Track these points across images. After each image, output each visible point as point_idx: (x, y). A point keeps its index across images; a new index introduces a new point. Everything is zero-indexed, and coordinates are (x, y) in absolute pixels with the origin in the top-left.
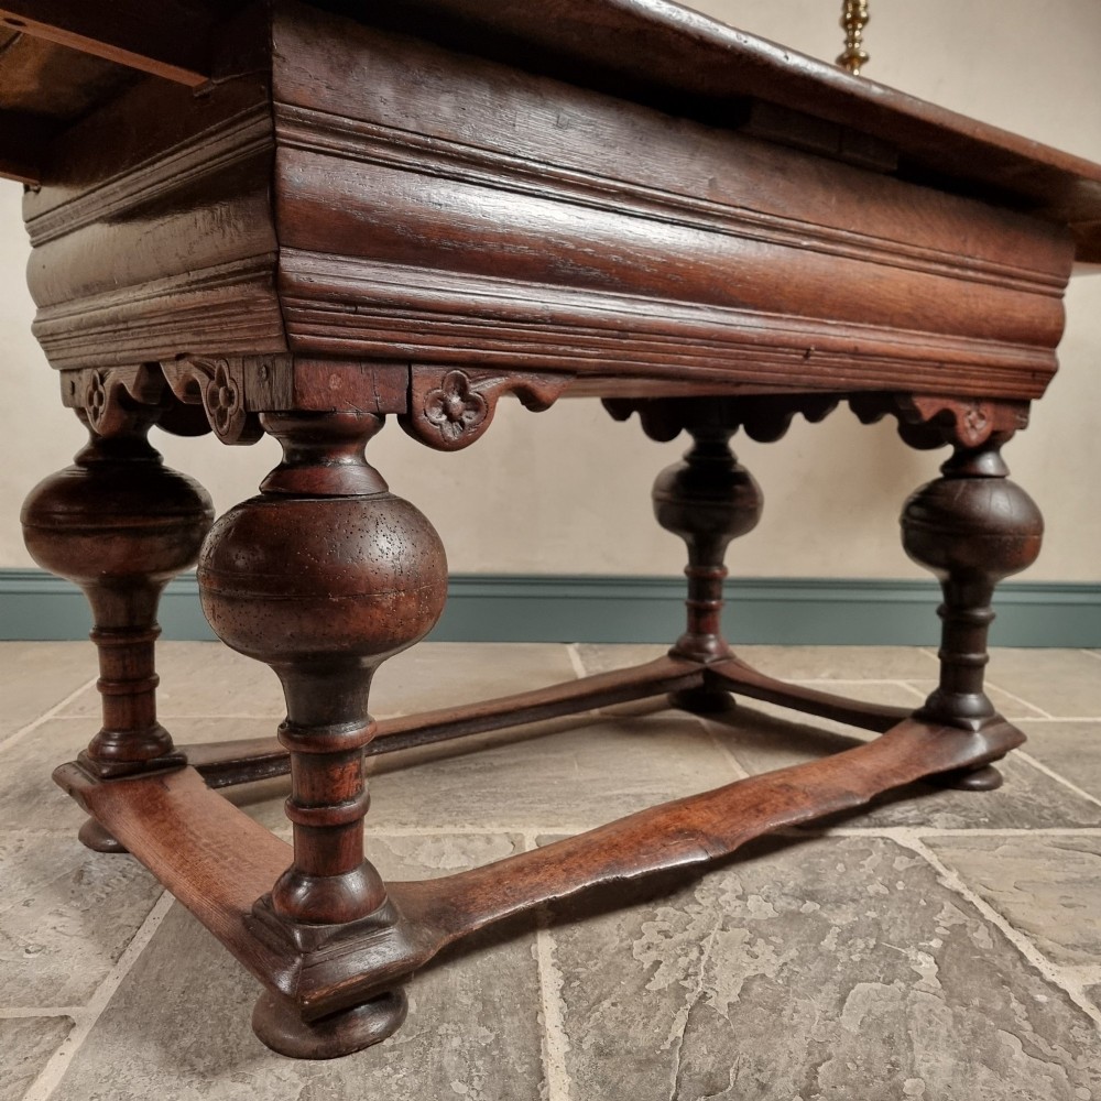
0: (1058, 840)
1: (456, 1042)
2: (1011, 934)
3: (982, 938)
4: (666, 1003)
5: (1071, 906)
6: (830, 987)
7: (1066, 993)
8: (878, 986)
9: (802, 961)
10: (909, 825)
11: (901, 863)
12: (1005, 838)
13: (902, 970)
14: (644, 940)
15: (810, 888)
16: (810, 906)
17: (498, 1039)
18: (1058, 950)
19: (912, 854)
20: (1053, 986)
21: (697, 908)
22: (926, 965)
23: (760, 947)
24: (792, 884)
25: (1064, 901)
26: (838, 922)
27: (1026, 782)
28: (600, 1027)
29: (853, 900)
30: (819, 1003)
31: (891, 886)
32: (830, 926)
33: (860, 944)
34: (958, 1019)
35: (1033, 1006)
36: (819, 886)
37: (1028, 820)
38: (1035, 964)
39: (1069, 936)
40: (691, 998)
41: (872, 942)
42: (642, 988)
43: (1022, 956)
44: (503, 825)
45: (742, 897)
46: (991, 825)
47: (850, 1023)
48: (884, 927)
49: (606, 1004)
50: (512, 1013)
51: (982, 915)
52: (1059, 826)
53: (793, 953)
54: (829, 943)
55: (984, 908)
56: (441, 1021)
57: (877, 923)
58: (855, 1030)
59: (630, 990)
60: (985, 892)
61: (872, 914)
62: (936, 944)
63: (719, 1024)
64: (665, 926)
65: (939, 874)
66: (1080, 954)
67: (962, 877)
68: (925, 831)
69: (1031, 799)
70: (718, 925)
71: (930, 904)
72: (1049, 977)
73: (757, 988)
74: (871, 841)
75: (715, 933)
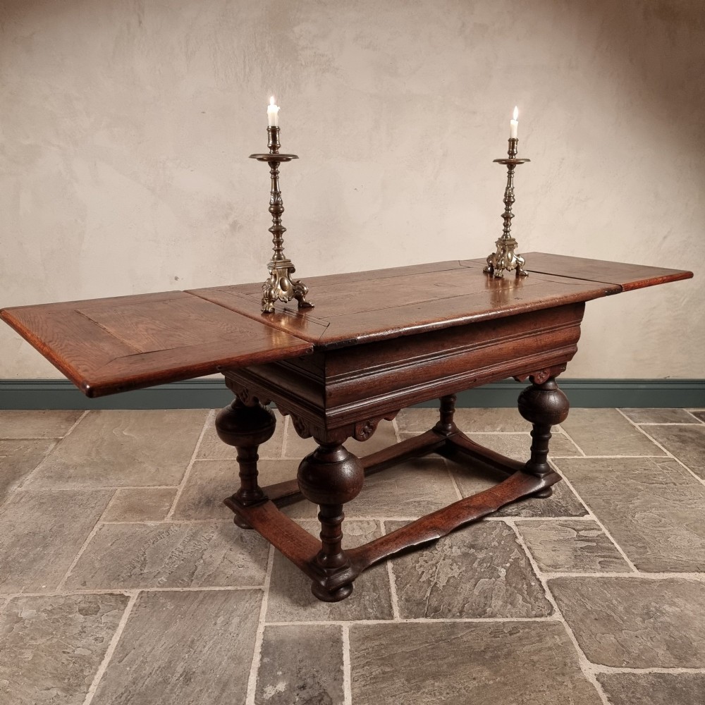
0: (561, 522)
1: (367, 597)
2: (532, 561)
3: (523, 563)
4: (425, 585)
5: (555, 550)
6: (473, 580)
7: (541, 582)
8: (487, 580)
9: (466, 571)
10: (512, 516)
11: (506, 532)
12: (544, 521)
13: (495, 574)
14: (419, 564)
15: (473, 543)
16: (472, 551)
17: (379, 597)
18: (544, 567)
19: (510, 528)
20: (538, 580)
21: (436, 552)
22: (503, 572)
23: (455, 566)
24: (467, 542)
25: (554, 549)
26: (480, 557)
27: (561, 494)
28: (407, 593)
29: (486, 548)
30: (468, 586)
31: (499, 543)
32: (476, 559)
33: (485, 565)
34: (507, 590)
35: (529, 586)
36: (476, 543)
37: (554, 513)
38: (536, 572)
39: (550, 562)
40: (432, 584)
41: (489, 564)
42: (418, 580)
43: (532, 569)
44: (372, 516)
45: (451, 547)
46: (540, 516)
47: (476, 592)
48: (494, 559)
49: (408, 586)
50: (382, 589)
51: (525, 554)
52: (565, 515)
53: (464, 569)
54: (475, 565)
55: (527, 551)
56: (363, 591)
57: (492, 557)
58: (477, 594)
59: (415, 581)
60: (529, 545)
61: (491, 554)
62: (508, 565)
63: (440, 592)
64: (426, 559)
65: (516, 537)
66: (551, 568)
67: (524, 539)
68: (517, 519)
69: (559, 502)
70: (442, 558)
71: (510, 550)
72: (538, 576)
73: (451, 581)
74: (497, 522)
75: (441, 561)
